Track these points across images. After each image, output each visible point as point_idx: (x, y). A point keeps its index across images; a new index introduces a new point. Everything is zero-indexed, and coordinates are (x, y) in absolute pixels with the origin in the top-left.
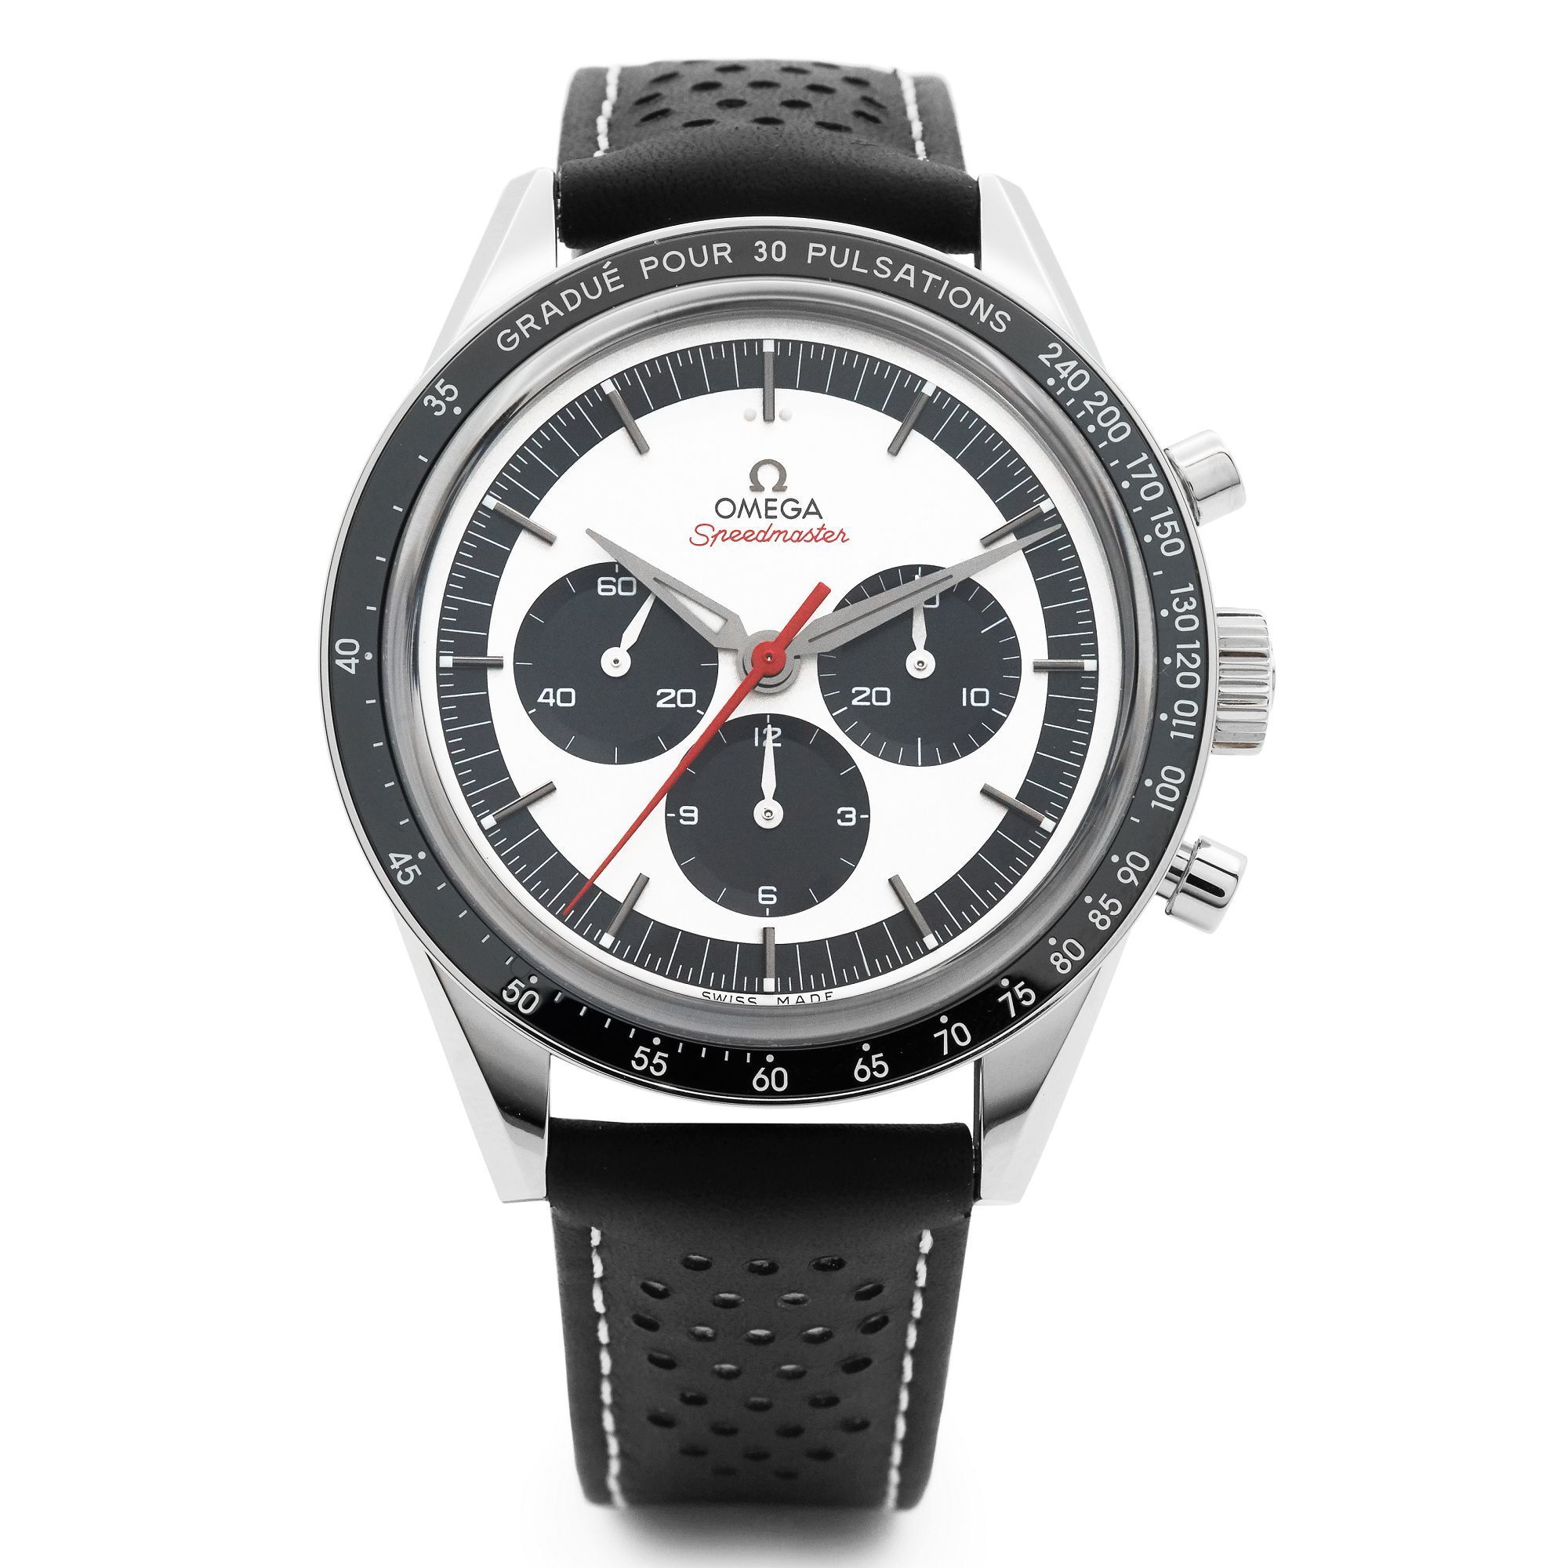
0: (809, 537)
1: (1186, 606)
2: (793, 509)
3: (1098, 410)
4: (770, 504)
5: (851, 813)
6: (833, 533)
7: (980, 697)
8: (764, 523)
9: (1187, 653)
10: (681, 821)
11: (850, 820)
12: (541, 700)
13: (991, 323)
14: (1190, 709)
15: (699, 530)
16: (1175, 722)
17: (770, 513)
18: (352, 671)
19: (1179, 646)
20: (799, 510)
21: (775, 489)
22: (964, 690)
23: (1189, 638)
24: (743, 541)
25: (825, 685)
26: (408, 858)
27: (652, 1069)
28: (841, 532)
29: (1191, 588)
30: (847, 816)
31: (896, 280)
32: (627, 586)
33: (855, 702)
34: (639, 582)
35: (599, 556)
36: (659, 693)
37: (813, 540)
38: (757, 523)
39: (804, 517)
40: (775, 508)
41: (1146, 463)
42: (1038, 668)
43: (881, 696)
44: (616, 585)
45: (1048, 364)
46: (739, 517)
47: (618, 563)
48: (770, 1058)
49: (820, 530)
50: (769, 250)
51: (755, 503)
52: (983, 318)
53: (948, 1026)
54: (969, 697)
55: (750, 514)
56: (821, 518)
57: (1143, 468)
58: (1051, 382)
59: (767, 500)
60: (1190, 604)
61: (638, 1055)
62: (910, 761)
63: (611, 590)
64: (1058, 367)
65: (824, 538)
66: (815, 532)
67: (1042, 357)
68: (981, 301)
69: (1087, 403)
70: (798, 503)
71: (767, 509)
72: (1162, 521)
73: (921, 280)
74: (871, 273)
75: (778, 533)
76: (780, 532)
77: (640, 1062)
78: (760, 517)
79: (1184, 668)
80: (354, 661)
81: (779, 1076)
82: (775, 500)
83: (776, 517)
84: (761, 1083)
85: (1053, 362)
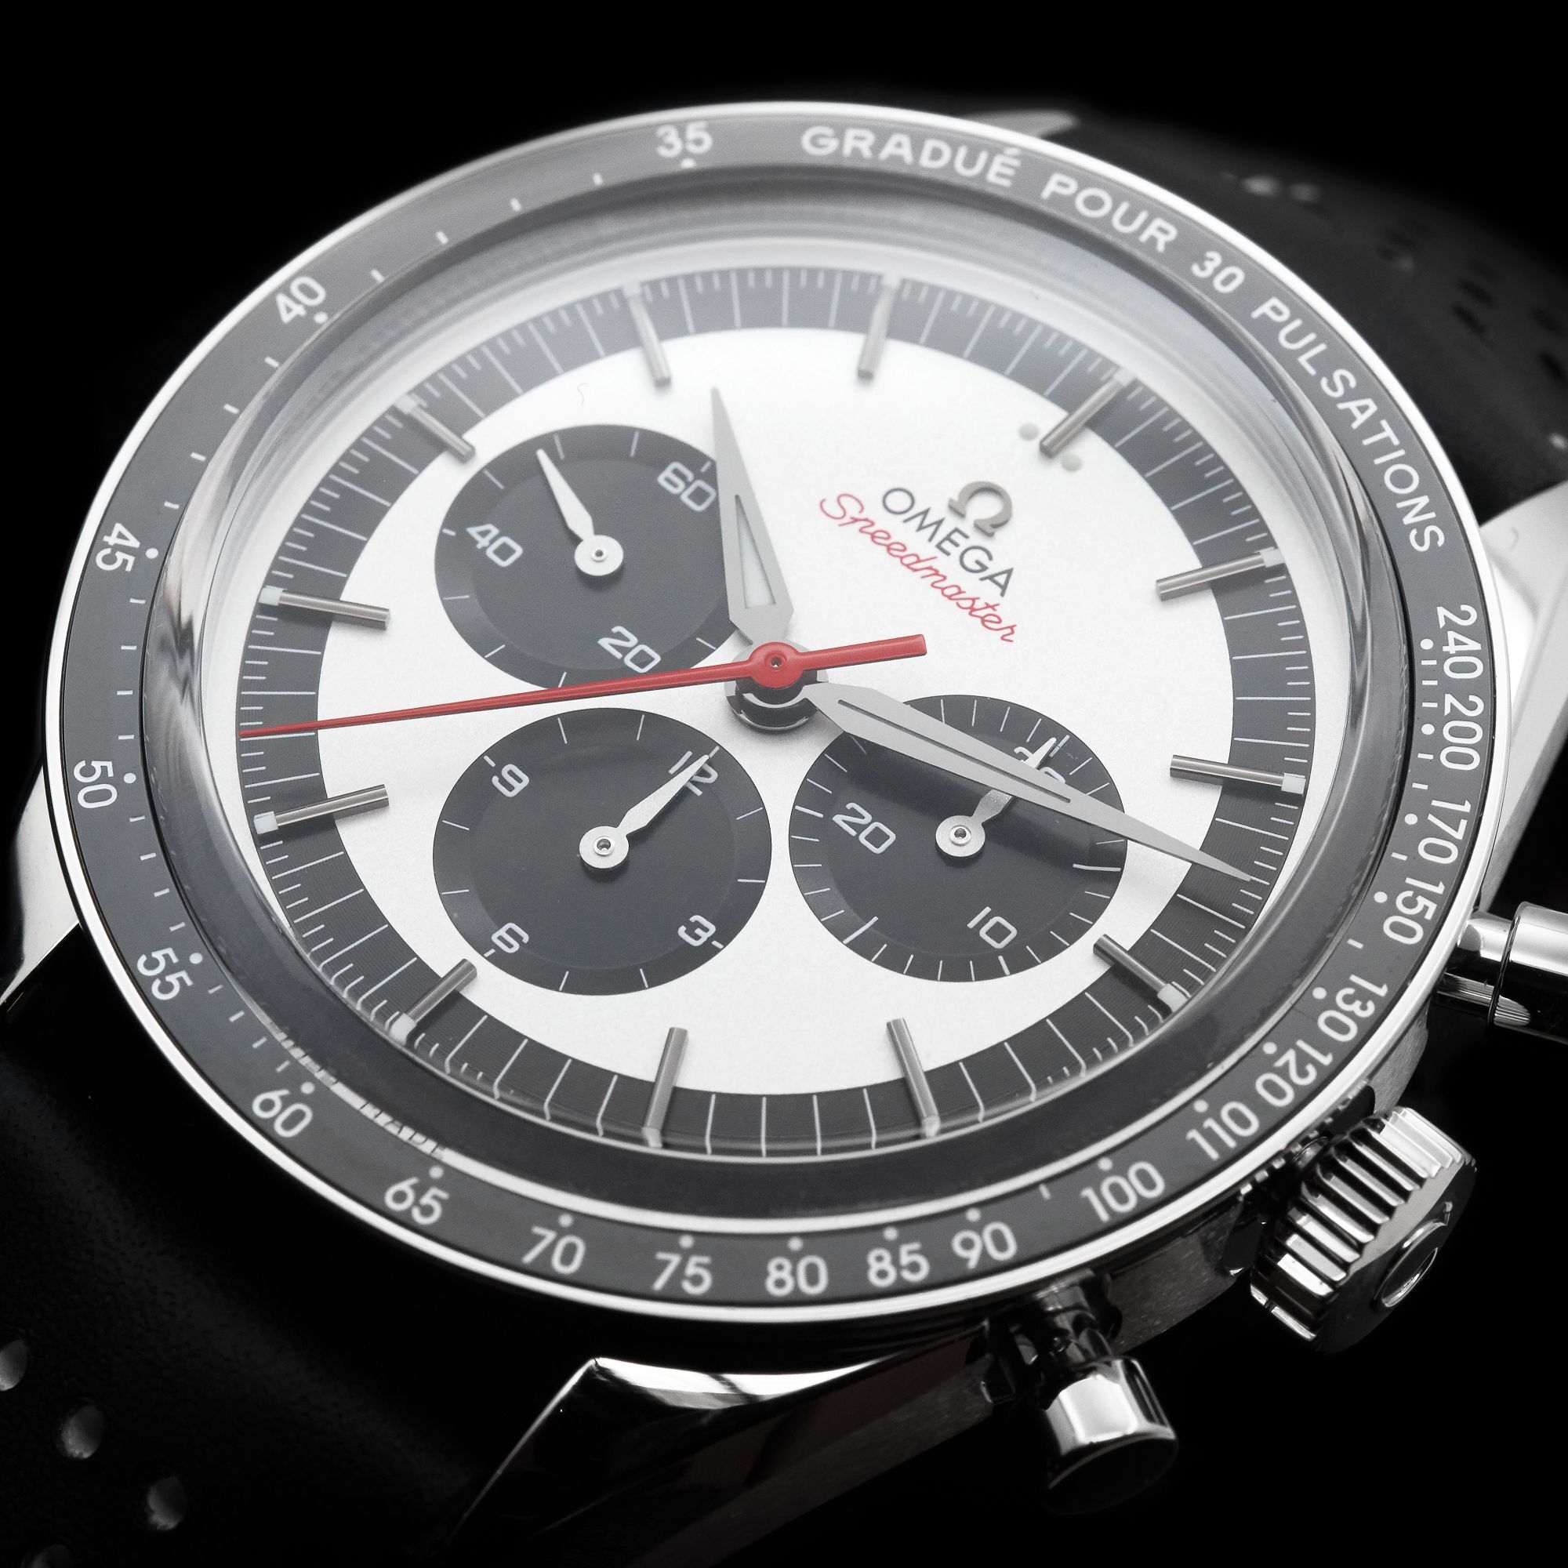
0: (968, 603)
1: (1355, 1007)
2: (978, 562)
3: (1456, 715)
4: (956, 537)
5: (706, 930)
6: (1000, 621)
7: (998, 932)
8: (926, 550)
9: (1303, 1060)
10: (495, 780)
11: (697, 938)
12: (473, 531)
13: (1414, 532)
14: (1244, 1123)
15: (843, 500)
16: (1210, 1123)
17: (947, 545)
18: (286, 318)
19: (1301, 1044)
20: (984, 568)
21: (978, 527)
22: (987, 910)
23: (1323, 1044)
24: (884, 549)
25: (819, 770)
26: (134, 543)
27: (157, 983)
28: (1012, 628)
29: (1382, 991)
30: (698, 931)
31: (1341, 406)
32: (699, 496)
33: (838, 819)
34: (716, 503)
35: (699, 439)
36: (616, 629)
37: (969, 610)
38: (919, 544)
39: (982, 579)
40: (956, 545)
41: (1463, 815)
42: (1101, 950)
43: (877, 837)
44: (688, 484)
45: (1442, 623)
46: (905, 521)
47: (714, 463)
48: (307, 1088)
49: (988, 606)
50: (1217, 271)
51: (939, 523)
52: (1408, 520)
53: (562, 1232)
54: (984, 922)
55: (921, 528)
56: (1002, 594)
57: (1452, 819)
58: (1427, 644)
59: (956, 530)
60: (1364, 1008)
61: (158, 955)
62: (838, 930)
63: (675, 486)
64: (1452, 635)
65: (983, 620)
66: (978, 604)
67: (1442, 612)
68: (1423, 501)
69: (1449, 699)
70: (990, 558)
71: (948, 538)
72: (1419, 892)
73: (1372, 426)
74: (1318, 378)
75: (933, 572)
76: (937, 573)
77: (151, 964)
78: (930, 540)
79: (1284, 1072)
80: (299, 310)
81: (298, 1116)
82: (966, 537)
83: (948, 554)
84: (267, 1105)
85: (1451, 626)
